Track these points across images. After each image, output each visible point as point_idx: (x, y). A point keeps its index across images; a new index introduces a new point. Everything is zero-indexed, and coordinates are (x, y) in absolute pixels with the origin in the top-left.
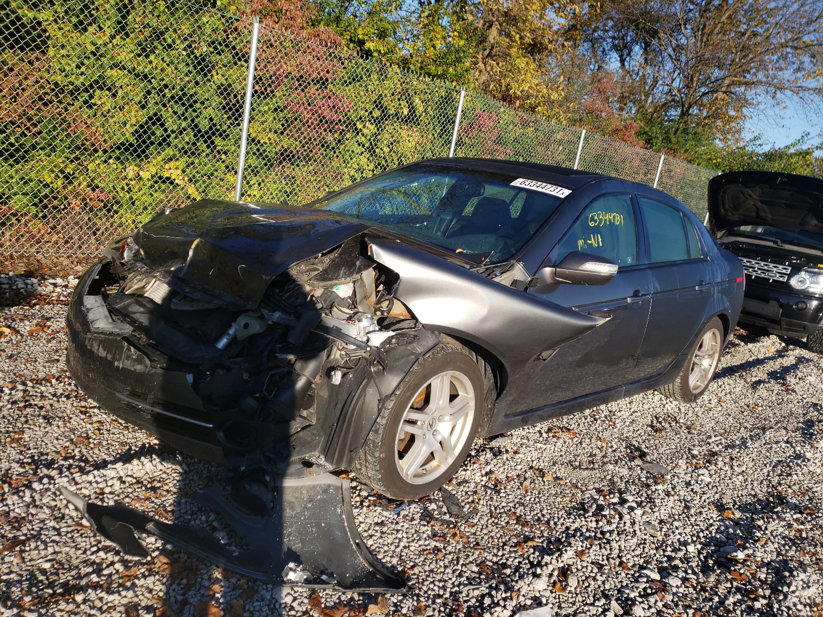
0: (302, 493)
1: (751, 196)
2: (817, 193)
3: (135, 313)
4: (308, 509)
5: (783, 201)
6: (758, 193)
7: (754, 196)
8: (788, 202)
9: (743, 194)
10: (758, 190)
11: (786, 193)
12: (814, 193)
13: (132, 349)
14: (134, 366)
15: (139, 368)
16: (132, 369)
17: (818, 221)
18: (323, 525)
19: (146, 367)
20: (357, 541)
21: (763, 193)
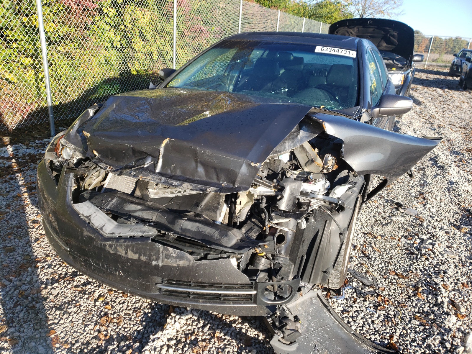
0: (299, 310)
1: (352, 33)
2: (388, 28)
3: (136, 211)
4: (311, 321)
5: (369, 35)
6: (355, 31)
7: (353, 33)
8: (372, 35)
9: (348, 32)
10: (356, 29)
11: (371, 30)
12: (386, 28)
13: (170, 249)
14: (176, 262)
15: (181, 263)
16: (175, 265)
17: (387, 43)
18: (328, 329)
19: (190, 261)
20: (352, 333)
21: (358, 31)
